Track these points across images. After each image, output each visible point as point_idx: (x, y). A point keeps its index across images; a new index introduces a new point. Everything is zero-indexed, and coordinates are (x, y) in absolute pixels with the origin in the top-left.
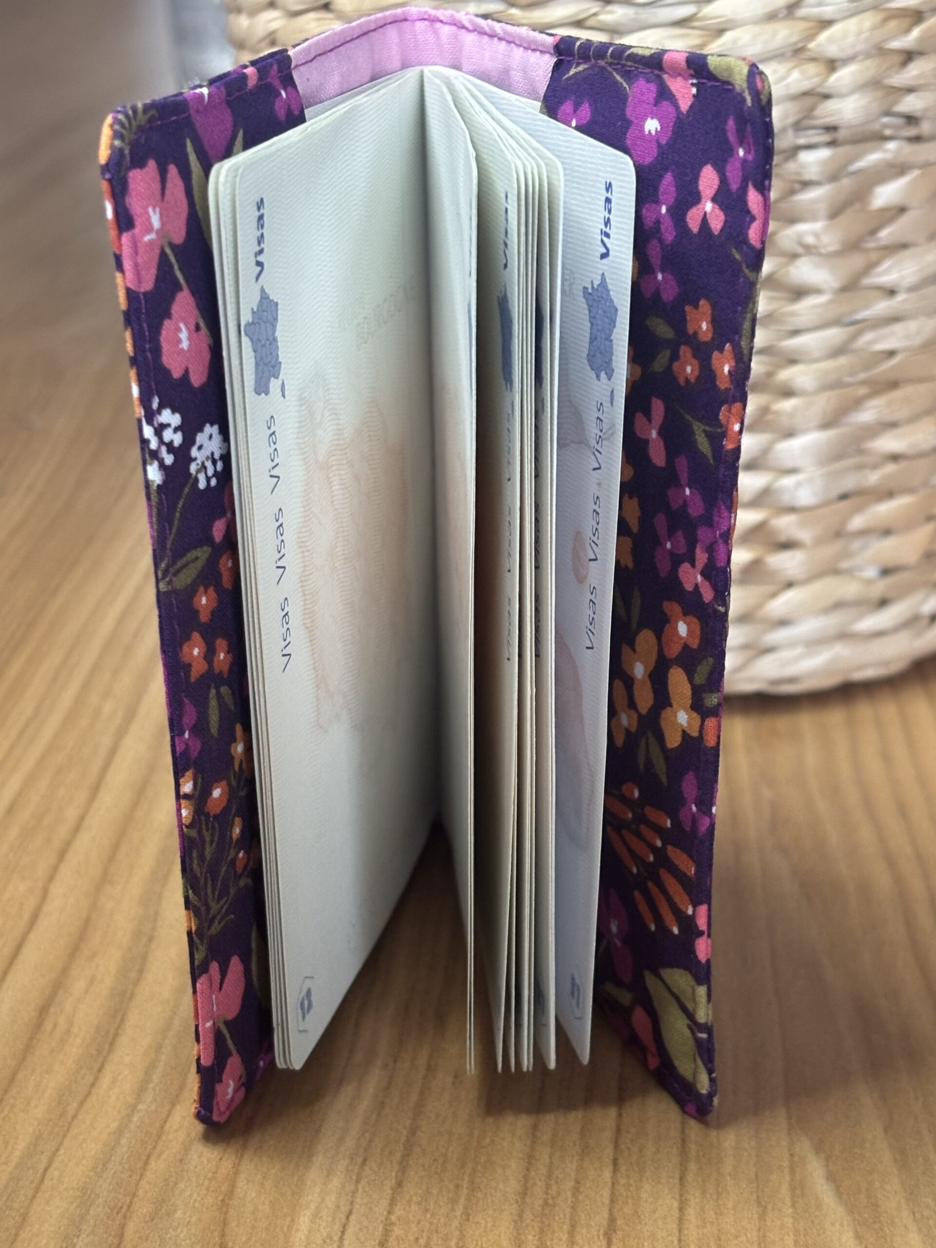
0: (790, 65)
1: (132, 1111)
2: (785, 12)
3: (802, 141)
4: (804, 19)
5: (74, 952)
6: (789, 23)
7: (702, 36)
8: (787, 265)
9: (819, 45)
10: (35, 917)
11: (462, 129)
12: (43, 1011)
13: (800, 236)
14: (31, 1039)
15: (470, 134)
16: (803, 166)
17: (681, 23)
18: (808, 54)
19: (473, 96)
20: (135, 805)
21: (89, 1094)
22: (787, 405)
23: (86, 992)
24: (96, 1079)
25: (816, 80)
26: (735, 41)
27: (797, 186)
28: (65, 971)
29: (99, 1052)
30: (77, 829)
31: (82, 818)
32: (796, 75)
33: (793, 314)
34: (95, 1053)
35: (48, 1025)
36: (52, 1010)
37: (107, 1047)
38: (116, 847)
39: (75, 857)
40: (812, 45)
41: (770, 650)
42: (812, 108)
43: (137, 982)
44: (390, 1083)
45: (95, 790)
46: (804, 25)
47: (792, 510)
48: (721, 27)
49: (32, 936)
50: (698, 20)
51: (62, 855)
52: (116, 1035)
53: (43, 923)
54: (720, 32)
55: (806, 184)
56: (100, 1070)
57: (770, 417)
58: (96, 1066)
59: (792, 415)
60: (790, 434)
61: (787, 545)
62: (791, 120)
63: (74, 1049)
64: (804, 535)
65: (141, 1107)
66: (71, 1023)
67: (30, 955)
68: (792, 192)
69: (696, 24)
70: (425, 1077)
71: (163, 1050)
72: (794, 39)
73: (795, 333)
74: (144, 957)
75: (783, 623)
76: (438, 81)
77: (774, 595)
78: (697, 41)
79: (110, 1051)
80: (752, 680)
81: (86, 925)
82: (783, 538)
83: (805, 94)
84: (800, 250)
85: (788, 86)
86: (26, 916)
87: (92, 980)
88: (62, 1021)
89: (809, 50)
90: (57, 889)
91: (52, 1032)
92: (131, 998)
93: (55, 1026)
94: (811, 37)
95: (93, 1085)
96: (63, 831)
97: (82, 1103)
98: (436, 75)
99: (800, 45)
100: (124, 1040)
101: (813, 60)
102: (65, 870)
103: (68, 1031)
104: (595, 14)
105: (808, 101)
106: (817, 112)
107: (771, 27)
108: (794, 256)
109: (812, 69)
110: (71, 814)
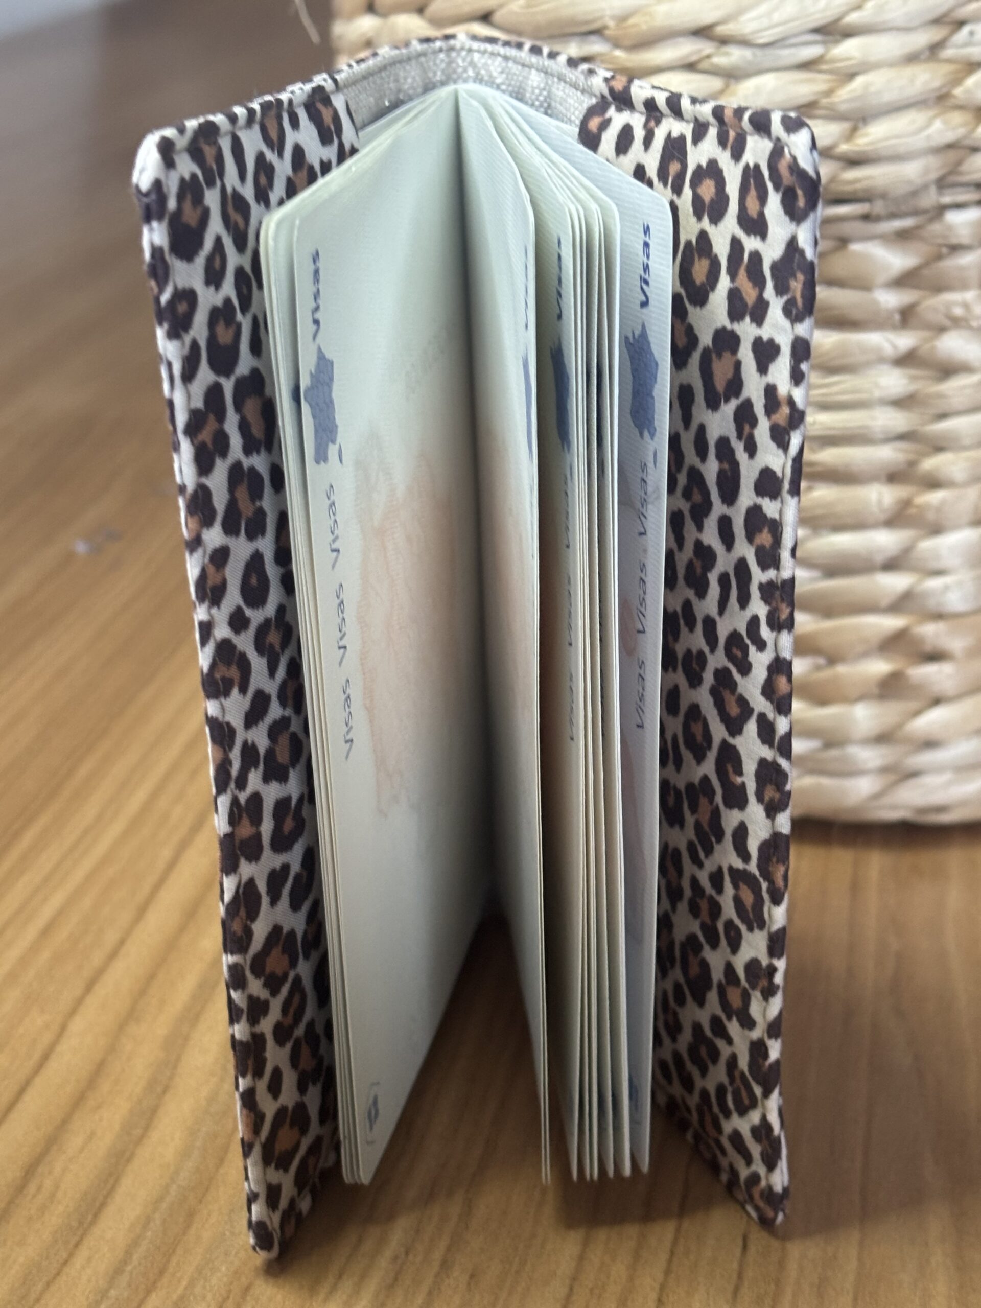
0: (931, 113)
1: (102, 1298)
2: (927, 53)
3: (947, 199)
4: (949, 61)
5: (78, 1101)
6: (932, 66)
7: (829, 81)
8: (932, 339)
9: (968, 91)
10: (46, 1057)
11: (509, 163)
12: (30, 1171)
13: (949, 305)
14: (11, 1202)
15: (519, 170)
16: (950, 228)
17: (807, 66)
18: (951, 102)
19: (513, 120)
20: (182, 928)
21: (58, 1274)
22: (935, 497)
23: (82, 1150)
24: (71, 1255)
25: (961, 132)
26: (866, 86)
27: (945, 250)
28: (63, 1125)
29: (81, 1223)
30: (113, 955)
31: (122, 942)
32: (938, 124)
33: (941, 396)
34: (74, 1224)
35: (32, 1188)
36: (40, 1170)
37: (90, 1217)
38: (151, 977)
39: (103, 989)
40: (958, 91)
41: (914, 774)
42: (959, 163)
43: (139, 1141)
44: (396, 1279)
45: (142, 911)
46: (947, 68)
47: (939, 616)
48: (853, 70)
49: (38, 1081)
50: (826, 62)
51: (89, 987)
52: (103, 1205)
53: (53, 1065)
54: (851, 76)
55: (956, 248)
56: (77, 1245)
57: (912, 511)
58: (73, 1240)
59: (939, 509)
60: (936, 530)
61: (935, 656)
62: (934, 176)
63: (55, 1218)
64: (956, 644)
65: (113, 1293)
66: (57, 1187)
67: (31, 1103)
68: (939, 257)
69: (824, 67)
70: (437, 1275)
71: (152, 1224)
72: (936, 84)
73: (943, 416)
74: (154, 1111)
75: (930, 744)
76: (475, 103)
77: (917, 713)
78: (823, 87)
79: (93, 1222)
80: (894, 807)
81: (99, 1070)
82: (928, 648)
83: (950, 146)
84: (947, 323)
85: (929, 137)
86: (37, 1056)
87: (91, 1136)
88: (48, 1183)
89: (954, 97)
90: (77, 1025)
91: (34, 1196)
92: (129, 1160)
93: (39, 1189)
94: (957, 81)
95: (65, 1263)
96: (97, 958)
97: (48, 1284)
98: (472, 95)
99: (944, 91)
100: (111, 1210)
101: (960, 107)
102: (92, 1002)
103: (52, 1196)
104: (708, 57)
105: (952, 155)
106: (965, 167)
107: (909, 71)
108: (941, 330)
109: (957, 118)
110: (111, 937)
